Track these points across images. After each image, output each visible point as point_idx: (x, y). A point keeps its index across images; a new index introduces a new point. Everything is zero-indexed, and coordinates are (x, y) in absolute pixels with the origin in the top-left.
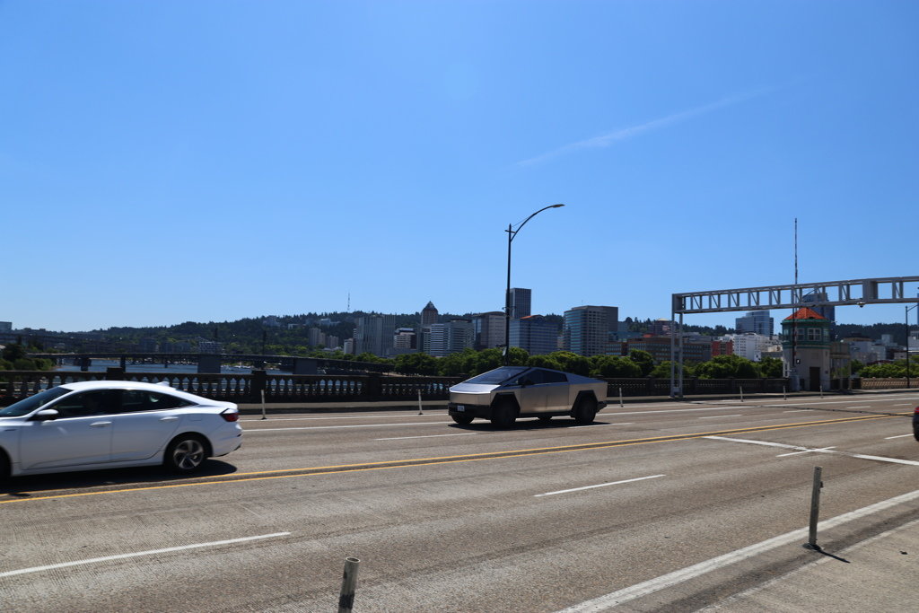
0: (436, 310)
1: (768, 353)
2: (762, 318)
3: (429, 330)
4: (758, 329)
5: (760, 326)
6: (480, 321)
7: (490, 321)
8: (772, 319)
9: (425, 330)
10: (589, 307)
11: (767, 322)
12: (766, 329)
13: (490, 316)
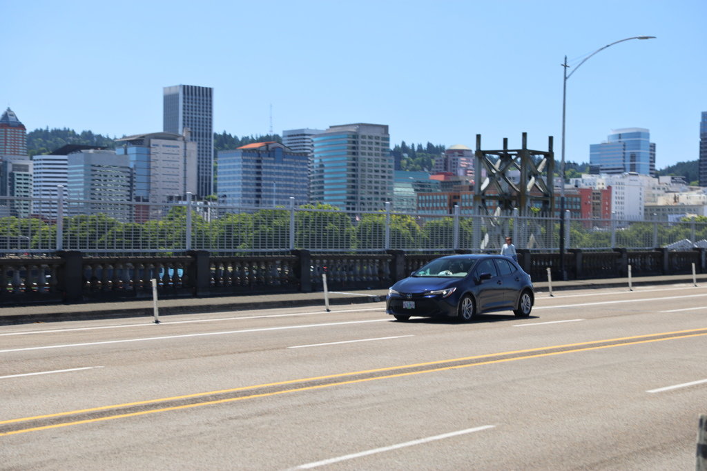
0: (22, 127)
1: (658, 209)
2: (637, 145)
3: (26, 168)
4: (628, 163)
5: (633, 157)
6: (132, 150)
7: (153, 150)
8: (653, 147)
9: (17, 167)
10: (362, 126)
11: (644, 152)
12: (644, 163)
13: (153, 141)
